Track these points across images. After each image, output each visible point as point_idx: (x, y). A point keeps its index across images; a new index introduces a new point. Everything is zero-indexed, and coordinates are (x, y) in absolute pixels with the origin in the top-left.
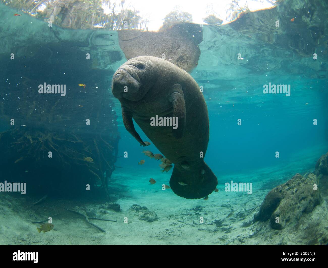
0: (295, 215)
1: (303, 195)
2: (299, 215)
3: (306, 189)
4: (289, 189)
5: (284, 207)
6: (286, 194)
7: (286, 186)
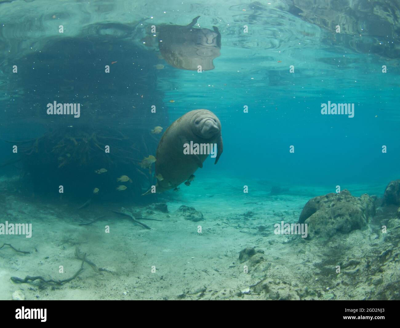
0: (327, 230)
1: (339, 211)
2: (332, 232)
3: (344, 206)
4: (327, 202)
5: (316, 217)
6: (322, 206)
7: (326, 198)
